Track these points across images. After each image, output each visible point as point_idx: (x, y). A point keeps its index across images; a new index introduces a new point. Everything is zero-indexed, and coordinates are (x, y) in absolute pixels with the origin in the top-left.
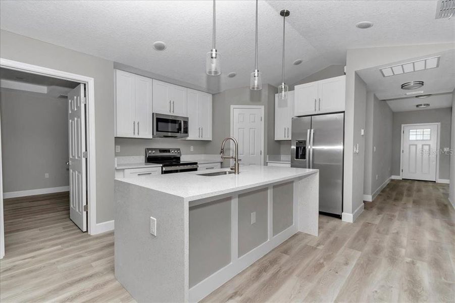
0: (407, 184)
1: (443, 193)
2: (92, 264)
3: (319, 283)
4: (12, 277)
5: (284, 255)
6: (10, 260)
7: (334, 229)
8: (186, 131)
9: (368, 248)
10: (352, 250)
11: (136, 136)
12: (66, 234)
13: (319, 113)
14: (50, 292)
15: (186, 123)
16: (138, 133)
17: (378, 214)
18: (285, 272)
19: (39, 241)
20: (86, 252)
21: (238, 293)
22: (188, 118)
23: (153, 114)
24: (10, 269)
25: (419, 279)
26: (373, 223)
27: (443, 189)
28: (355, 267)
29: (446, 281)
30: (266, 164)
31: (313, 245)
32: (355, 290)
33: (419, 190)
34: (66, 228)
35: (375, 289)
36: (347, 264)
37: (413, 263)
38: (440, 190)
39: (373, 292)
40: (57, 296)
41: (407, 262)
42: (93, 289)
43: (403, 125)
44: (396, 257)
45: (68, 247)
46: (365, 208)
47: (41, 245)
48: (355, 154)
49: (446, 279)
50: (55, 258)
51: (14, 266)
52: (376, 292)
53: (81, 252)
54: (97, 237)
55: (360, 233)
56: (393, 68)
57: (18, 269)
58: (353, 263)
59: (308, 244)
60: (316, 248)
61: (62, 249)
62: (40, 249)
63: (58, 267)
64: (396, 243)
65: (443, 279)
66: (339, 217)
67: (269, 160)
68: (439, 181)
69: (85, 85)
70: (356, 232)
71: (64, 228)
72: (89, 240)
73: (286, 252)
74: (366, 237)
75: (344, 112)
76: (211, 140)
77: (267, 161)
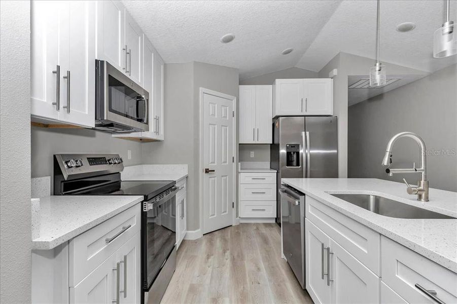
22: (148, 94)
23: (98, 62)
67: (241, 169)
76: (163, 140)
77: (239, 171)
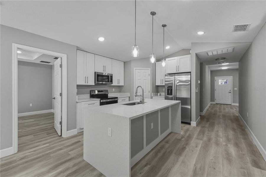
0: (218, 106)
1: (236, 110)
2: (69, 153)
3: (185, 156)
4: (27, 162)
5: (166, 144)
6: (22, 153)
7: (188, 130)
8: (112, 81)
9: (205, 139)
10: (198, 140)
11: (86, 84)
12: (49, 138)
13: (178, 72)
14: (50, 169)
15: (112, 77)
16: (87, 83)
17: (207, 122)
18: (169, 152)
19: (34, 142)
20: (64, 147)
21: (148, 164)
22: (112, 74)
23: (95, 72)
24: (24, 158)
25: (230, 153)
26: (206, 126)
27: (235, 108)
28: (200, 148)
29: (241, 153)
30: (152, 98)
31: (179, 138)
32: (203, 159)
33: (224, 109)
34: (49, 134)
35: (211, 159)
36: (197, 147)
37: (226, 145)
38: (234, 109)
39: (211, 160)
40: (55, 171)
41: (224, 145)
42: (74, 166)
43: (215, 77)
44: (219, 142)
45: (53, 144)
46: (200, 119)
47: (38, 144)
48: (196, 93)
49: (242, 151)
50: (47, 151)
51: (25, 156)
52: (212, 159)
53: (61, 147)
54: (68, 139)
55: (200, 132)
56: (213, 52)
57: (28, 158)
58: (200, 146)
59: (177, 138)
60: (181, 140)
61: (50, 146)
62: (37, 146)
63: (51, 155)
64: (217, 136)
65: (241, 152)
66: (189, 124)
68: (233, 104)
69: (61, 58)
70: (198, 131)
71: (47, 134)
72: (63, 140)
73: (167, 142)
74: (203, 133)
75: (190, 72)
76: (123, 85)
77: (152, 96)
